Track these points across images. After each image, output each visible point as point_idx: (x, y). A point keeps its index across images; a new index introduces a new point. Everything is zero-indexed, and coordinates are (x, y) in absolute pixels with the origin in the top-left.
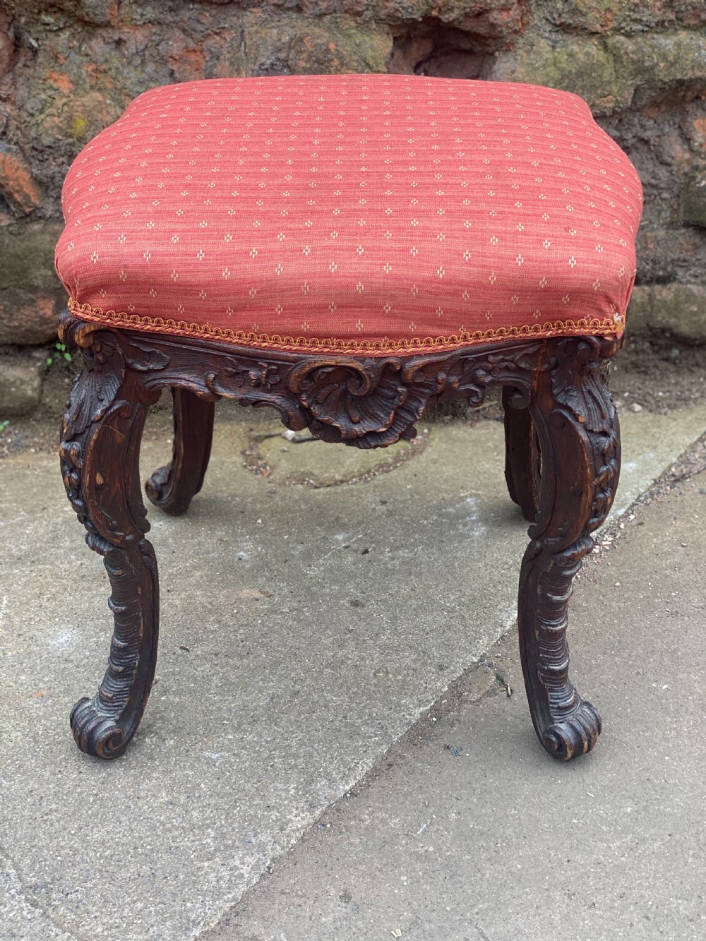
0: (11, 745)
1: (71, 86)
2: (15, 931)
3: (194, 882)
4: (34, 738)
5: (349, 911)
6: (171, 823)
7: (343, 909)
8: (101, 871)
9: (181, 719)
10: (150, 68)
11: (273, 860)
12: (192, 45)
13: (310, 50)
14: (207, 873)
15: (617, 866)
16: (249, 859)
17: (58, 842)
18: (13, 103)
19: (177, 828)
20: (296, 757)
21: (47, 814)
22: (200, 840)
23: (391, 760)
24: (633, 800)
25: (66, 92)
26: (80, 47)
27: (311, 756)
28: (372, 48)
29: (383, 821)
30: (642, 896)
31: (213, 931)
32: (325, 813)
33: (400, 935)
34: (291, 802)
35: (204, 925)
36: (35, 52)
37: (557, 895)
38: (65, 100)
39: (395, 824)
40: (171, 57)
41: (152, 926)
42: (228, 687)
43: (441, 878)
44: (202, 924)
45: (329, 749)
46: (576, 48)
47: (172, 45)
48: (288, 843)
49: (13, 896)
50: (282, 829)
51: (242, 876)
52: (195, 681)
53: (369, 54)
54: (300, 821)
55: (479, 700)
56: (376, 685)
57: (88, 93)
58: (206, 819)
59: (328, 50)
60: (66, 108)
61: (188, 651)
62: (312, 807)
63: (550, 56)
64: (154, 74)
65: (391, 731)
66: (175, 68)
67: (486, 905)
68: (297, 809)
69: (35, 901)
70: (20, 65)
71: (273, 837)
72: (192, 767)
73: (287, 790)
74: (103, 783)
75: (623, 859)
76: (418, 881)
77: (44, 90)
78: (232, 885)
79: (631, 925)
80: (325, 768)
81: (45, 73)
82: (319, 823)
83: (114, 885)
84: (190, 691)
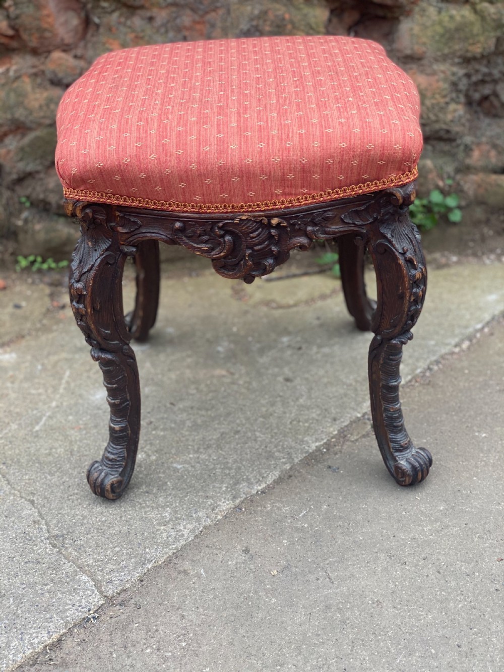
0: (56, 455)
2: (40, 560)
3: (153, 538)
4: (71, 452)
5: (246, 559)
6: (146, 503)
7: (243, 557)
8: (98, 529)
9: (162, 444)
11: (204, 527)
12: (197, 18)
13: (272, 19)
14: (162, 533)
15: (426, 541)
16: (189, 526)
17: (75, 512)
19: (148, 507)
20: (230, 469)
21: (71, 496)
22: (161, 514)
23: (291, 473)
24: (446, 502)
26: (126, 22)
27: (240, 468)
28: (315, 17)
29: (279, 509)
30: (438, 559)
31: (160, 566)
32: (243, 502)
33: (276, 574)
34: (222, 494)
35: (155, 562)
36: (98, 26)
37: (382, 556)
39: (286, 510)
40: (185, 27)
41: (123, 561)
42: (195, 427)
43: (309, 542)
44: (153, 561)
45: (252, 465)
46: (454, 12)
47: (184, 19)
48: (216, 517)
49: (42, 541)
50: (213, 510)
51: (183, 535)
52: (175, 423)
53: (312, 21)
54: (225, 505)
55: (357, 440)
56: (290, 429)
58: (167, 502)
59: (284, 19)
61: (174, 405)
62: (235, 498)
63: (437, 18)
64: (173, 37)
65: (294, 455)
66: (187, 34)
67: (334, 560)
68: (225, 499)
69: (55, 544)
70: (89, 35)
71: (206, 514)
72: (164, 472)
73: (221, 488)
75: (431, 537)
76: (294, 544)
78: (176, 540)
79: (428, 576)
80: (247, 476)
81: (104, 40)
82: (238, 508)
83: (104, 537)
84: (172, 429)
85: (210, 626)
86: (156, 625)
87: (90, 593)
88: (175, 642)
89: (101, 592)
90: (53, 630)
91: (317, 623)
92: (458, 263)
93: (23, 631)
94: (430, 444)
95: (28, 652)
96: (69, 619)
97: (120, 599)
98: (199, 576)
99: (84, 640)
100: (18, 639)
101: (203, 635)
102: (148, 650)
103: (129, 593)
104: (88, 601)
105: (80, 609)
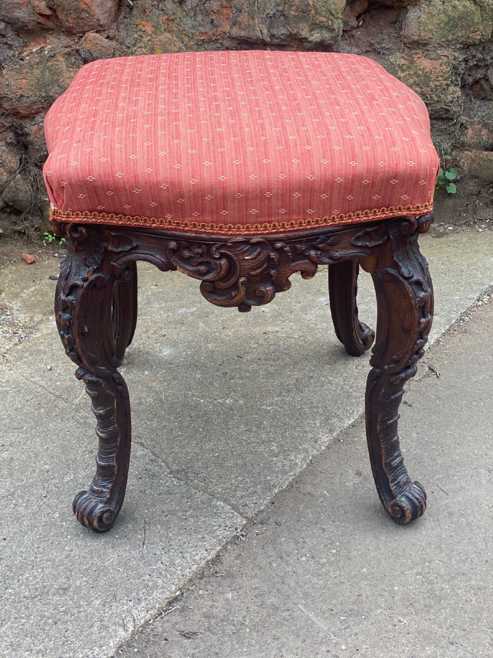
0: (148, 405)
1: (153, 29)
2: (171, 491)
3: (270, 467)
4: (161, 401)
5: (361, 480)
6: (250, 440)
8: (214, 463)
9: (244, 391)
10: (200, 18)
12: (225, 3)
13: (298, 4)
14: (276, 463)
16: (298, 456)
17: (186, 450)
18: (117, 41)
19: (254, 442)
20: (317, 408)
21: (176, 437)
22: (269, 448)
25: (150, 33)
26: (158, 5)
27: (325, 407)
28: (334, 3)
31: (285, 490)
32: (339, 435)
34: (319, 429)
35: (279, 487)
36: (131, 8)
37: (482, 471)
38: (149, 38)
40: (212, 11)
41: (250, 488)
42: (269, 375)
43: (413, 464)
45: (335, 404)
47: (213, 4)
48: (320, 448)
49: (166, 475)
50: (315, 442)
51: (297, 464)
52: (249, 372)
53: (332, 7)
54: (325, 437)
55: (420, 380)
56: (358, 373)
57: (163, 33)
58: (270, 438)
59: (308, 4)
60: (150, 43)
61: (241, 358)
62: (331, 431)
63: (441, 7)
64: (201, 22)
66: (214, 18)
67: (441, 476)
68: (322, 432)
69: (179, 478)
70: (121, 17)
71: (311, 445)
72: (256, 414)
73: (315, 424)
74: (206, 422)
77: (137, 32)
78: (292, 468)
80: (335, 413)
81: (138, 21)
82: (337, 441)
83: (224, 470)
84: (247, 377)
85: (351, 535)
86: (302, 538)
87: (231, 515)
88: (325, 550)
89: (241, 514)
90: (210, 548)
91: (447, 527)
92: (453, 231)
93: (181, 550)
94: (488, 380)
95: (194, 568)
96: (220, 537)
97: (259, 518)
98: (324, 496)
99: (240, 555)
100: (180, 558)
101: (348, 543)
102: (304, 558)
103: (265, 513)
104: (232, 522)
105: (227, 528)
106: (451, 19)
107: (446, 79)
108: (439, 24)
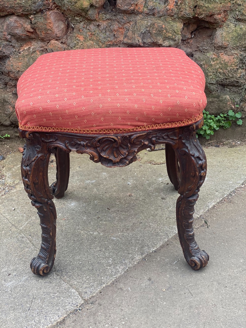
1: (84, 39)
2: (51, 282)
3: (105, 272)
4: (62, 231)
5: (150, 283)
6: (100, 256)
7: (148, 283)
8: (78, 267)
9: (105, 228)
10: (108, 33)
11: (129, 268)
12: (120, 26)
13: (157, 27)
14: (109, 270)
15: (235, 276)
16: (121, 267)
17: (66, 259)
18: (66, 44)
19: (101, 257)
20: (139, 240)
21: (64, 251)
22: (108, 261)
23: (168, 243)
24: (243, 258)
25: (82, 41)
26: (87, 27)
27: (143, 240)
28: (176, 27)
29: (164, 260)
30: (242, 285)
31: (109, 286)
32: (146, 256)
33: (165, 290)
34: (136, 252)
35: (106, 284)
36: (73, 29)
37: (215, 283)
38: (81, 43)
39: (167, 260)
40: (114, 30)
41: (91, 283)
42: (120, 220)
43: (179, 276)
44: (106, 283)
45: (149, 239)
46: (243, 26)
47: (114, 26)
48: (134, 263)
50: (132, 260)
51: (119, 271)
52: (111, 218)
53: (175, 29)
54: (138, 257)
55: (198, 228)
56: (166, 222)
57: (88, 41)
58: (110, 255)
59: (162, 27)
60: (82, 46)
61: (109, 209)
62: (142, 254)
63: (234, 29)
64: (109, 35)
65: (169, 235)
66: (115, 34)
67: (192, 284)
68: (137, 254)
69: (58, 274)
70: (69, 33)
71: (129, 261)
72: (107, 241)
73: (135, 249)
74: (80, 244)
75: (238, 275)
76: (172, 276)
77: (76, 40)
78: (116, 273)
79: (237, 293)
80: (147, 244)
81: (76, 35)
82: (144, 259)
83: (81, 271)
84: (109, 221)
85: (135, 314)
86: (109, 314)
87: (77, 298)
88: (119, 322)
89: (82, 298)
90: (60, 315)
91: (186, 314)
92: (240, 144)
93: (46, 315)
94: (234, 231)
95: (50, 325)
96: (68, 309)
97: (91, 301)
98: (128, 291)
99: (75, 320)
100: (44, 319)
101: (132, 318)
102: (107, 325)
103: (95, 298)
104: (76, 302)
105: (72, 305)
106: (239, 35)
107: (236, 66)
108: (232, 38)
